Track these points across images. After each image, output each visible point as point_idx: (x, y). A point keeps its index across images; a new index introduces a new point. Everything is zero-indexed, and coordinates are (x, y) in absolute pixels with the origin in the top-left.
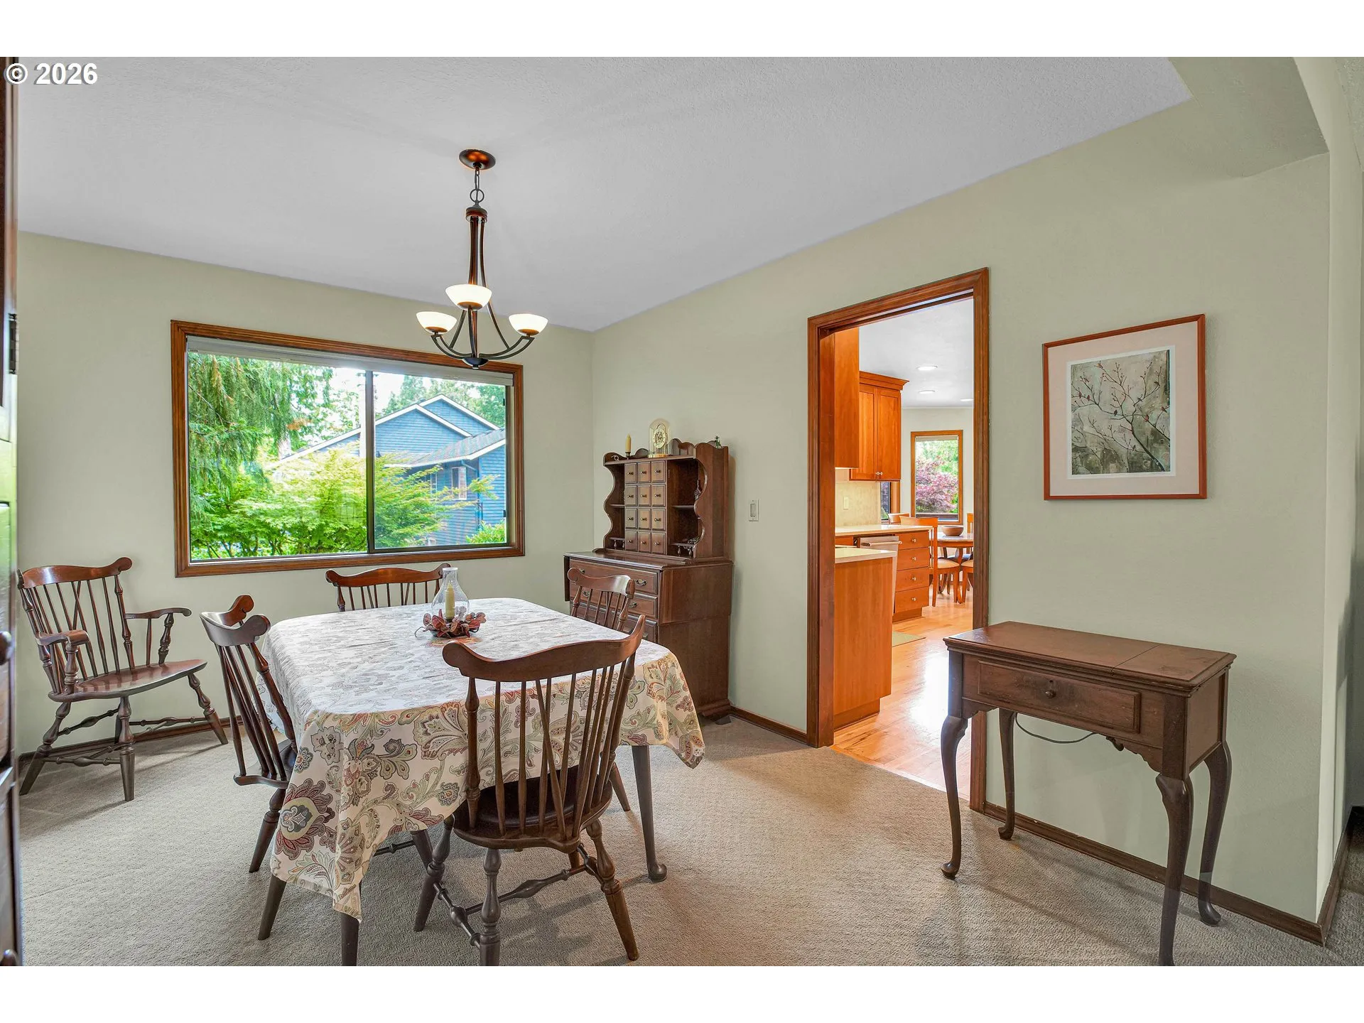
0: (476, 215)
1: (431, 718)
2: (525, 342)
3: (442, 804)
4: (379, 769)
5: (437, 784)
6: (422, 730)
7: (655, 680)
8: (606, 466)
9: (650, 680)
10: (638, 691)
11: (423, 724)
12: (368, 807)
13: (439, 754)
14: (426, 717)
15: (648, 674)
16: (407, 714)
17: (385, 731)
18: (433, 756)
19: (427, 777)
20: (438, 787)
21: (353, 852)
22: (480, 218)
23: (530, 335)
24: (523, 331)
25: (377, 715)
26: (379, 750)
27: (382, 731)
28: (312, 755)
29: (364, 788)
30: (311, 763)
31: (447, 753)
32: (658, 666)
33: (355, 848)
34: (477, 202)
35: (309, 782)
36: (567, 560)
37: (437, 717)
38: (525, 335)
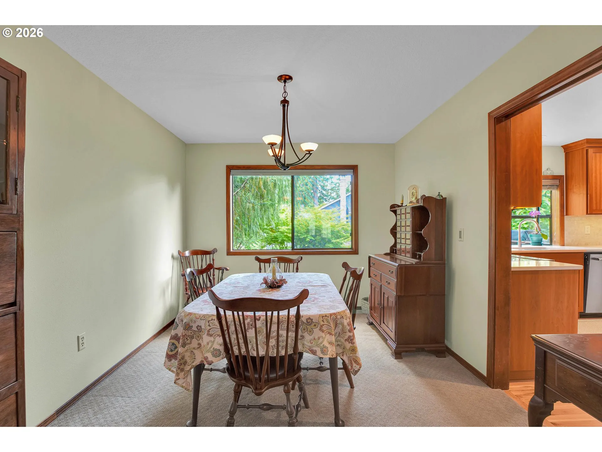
0: (285, 102)
1: (212, 320)
2: (308, 155)
3: (213, 356)
4: (195, 336)
5: (211, 347)
6: (208, 324)
7: (325, 323)
8: (390, 211)
9: (322, 323)
10: (314, 327)
11: (209, 321)
12: (190, 349)
13: (214, 335)
14: (210, 319)
15: (322, 319)
16: (204, 316)
17: (196, 321)
18: (211, 336)
19: (208, 344)
20: (212, 349)
21: (180, 365)
22: (286, 104)
23: (309, 152)
24: (307, 151)
25: (195, 314)
26: (194, 328)
27: (195, 321)
28: (178, 325)
29: (189, 342)
30: (177, 328)
31: (217, 335)
32: (329, 317)
33: (181, 364)
34: (285, 98)
35: (177, 335)
36: (370, 257)
37: (214, 320)
38: (308, 152)
